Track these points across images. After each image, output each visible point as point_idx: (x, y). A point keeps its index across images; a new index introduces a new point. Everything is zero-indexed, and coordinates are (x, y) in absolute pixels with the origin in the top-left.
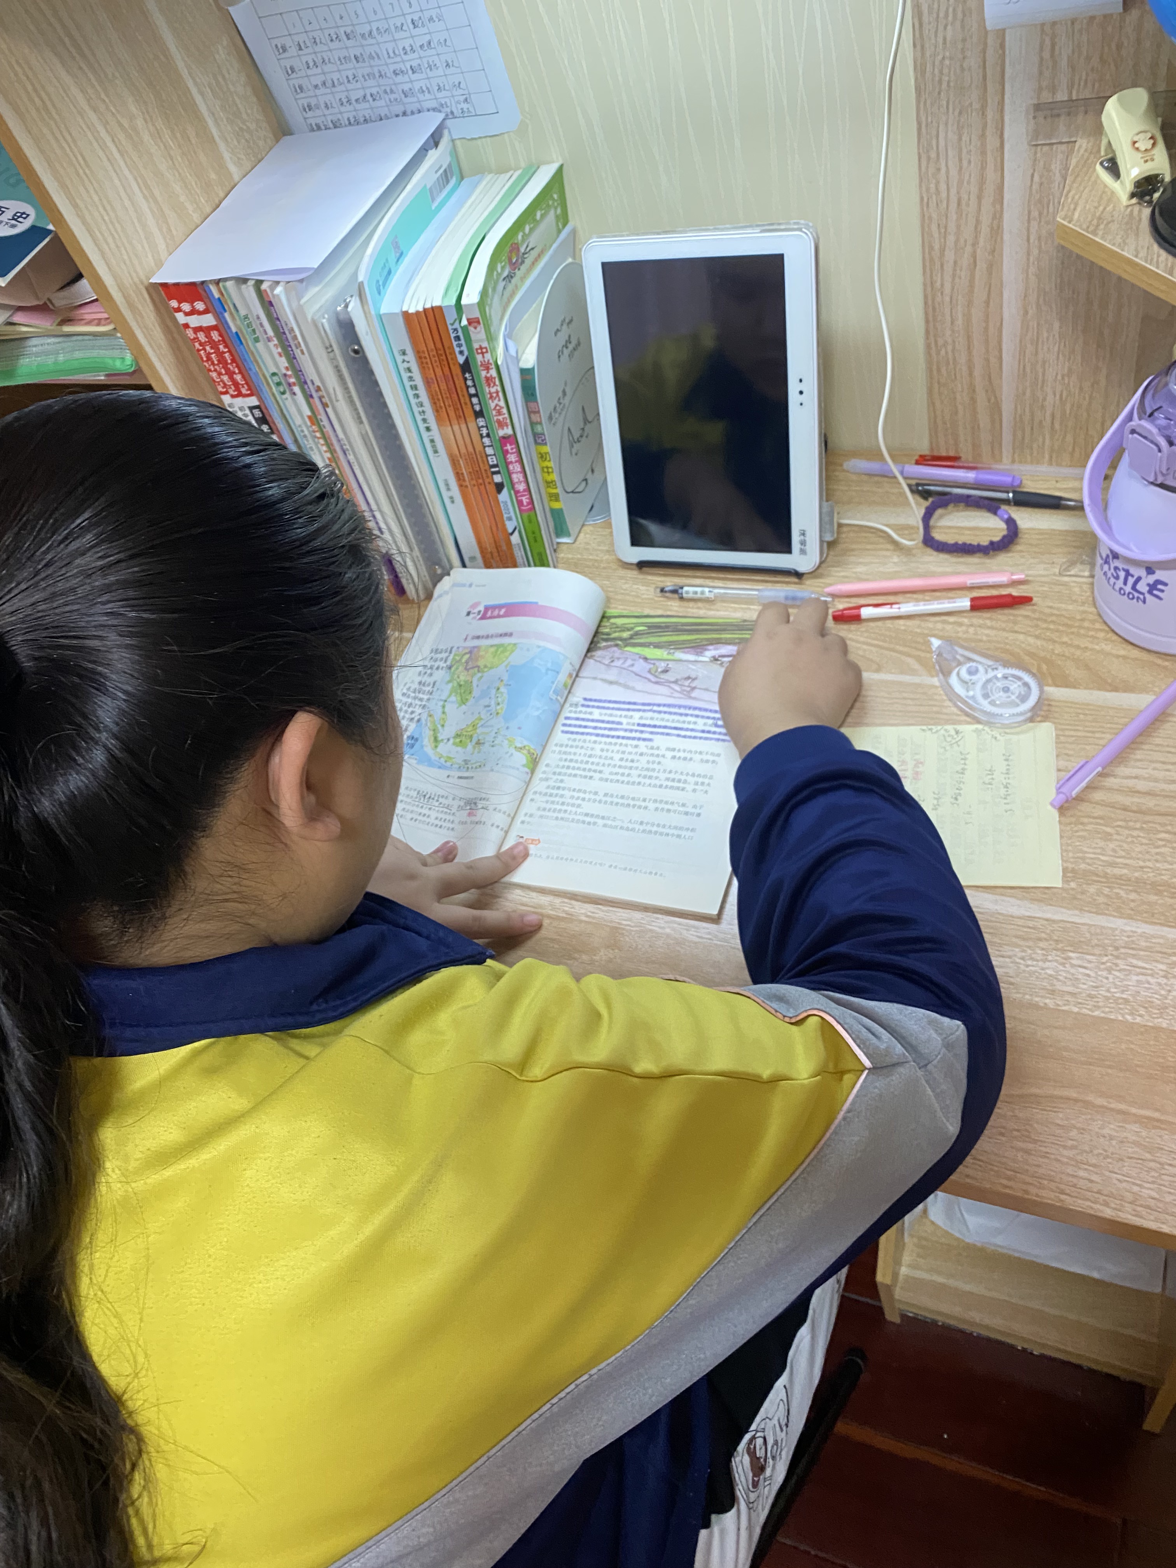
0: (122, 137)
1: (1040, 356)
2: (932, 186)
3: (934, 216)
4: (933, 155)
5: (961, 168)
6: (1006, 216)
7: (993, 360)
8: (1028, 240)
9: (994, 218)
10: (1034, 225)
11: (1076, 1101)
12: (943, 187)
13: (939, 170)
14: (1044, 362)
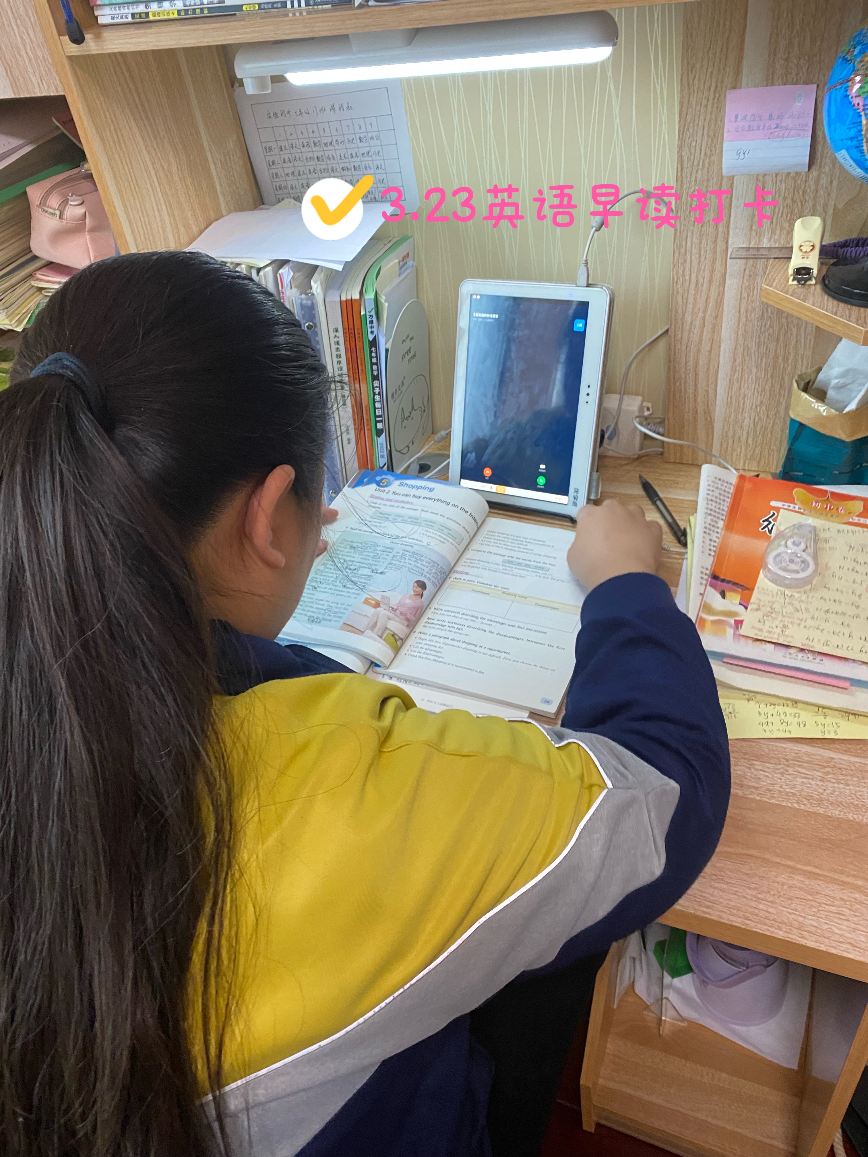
0: (161, 173)
1: (742, 390)
2: (681, 271)
3: (680, 291)
4: (683, 251)
5: (700, 261)
6: (726, 295)
7: (711, 391)
8: (740, 312)
9: (719, 295)
10: (744, 302)
11: (758, 858)
12: (687, 273)
13: (685, 261)
14: (745, 395)
